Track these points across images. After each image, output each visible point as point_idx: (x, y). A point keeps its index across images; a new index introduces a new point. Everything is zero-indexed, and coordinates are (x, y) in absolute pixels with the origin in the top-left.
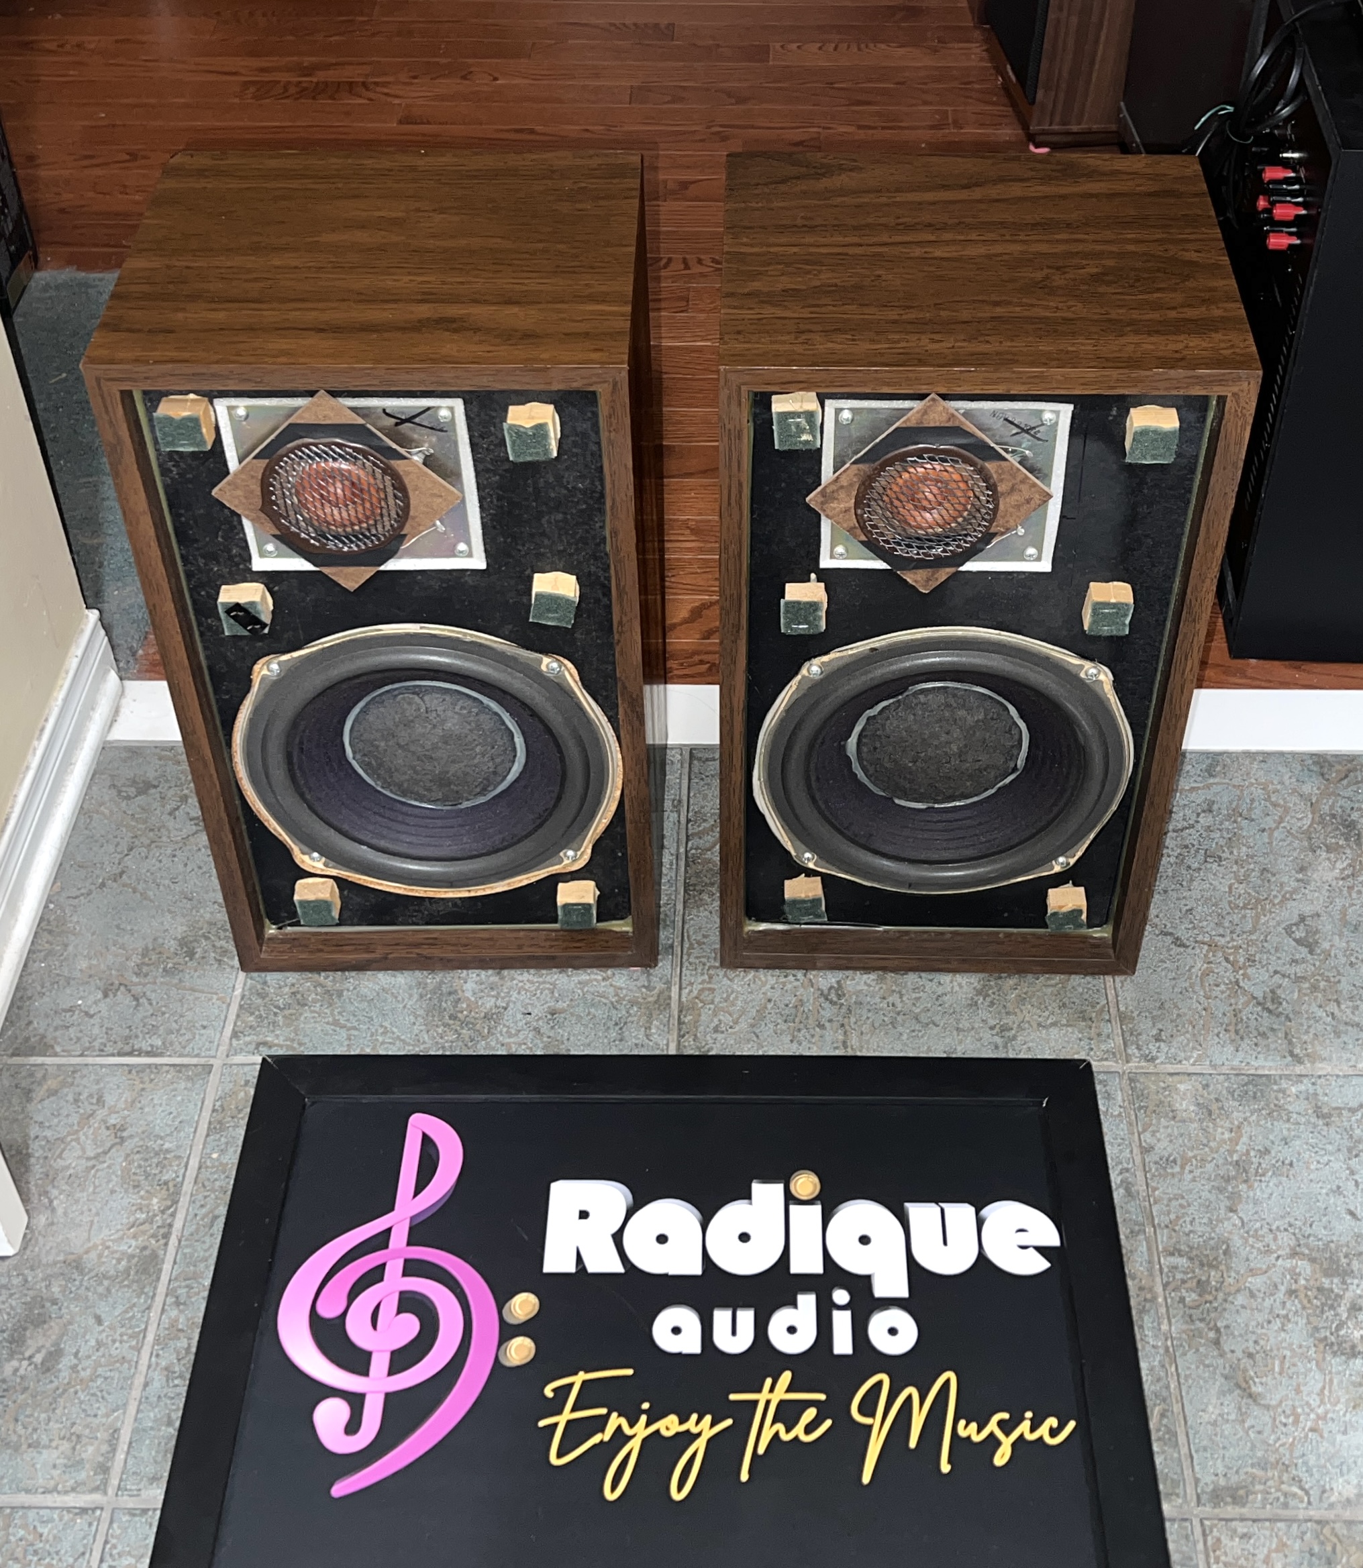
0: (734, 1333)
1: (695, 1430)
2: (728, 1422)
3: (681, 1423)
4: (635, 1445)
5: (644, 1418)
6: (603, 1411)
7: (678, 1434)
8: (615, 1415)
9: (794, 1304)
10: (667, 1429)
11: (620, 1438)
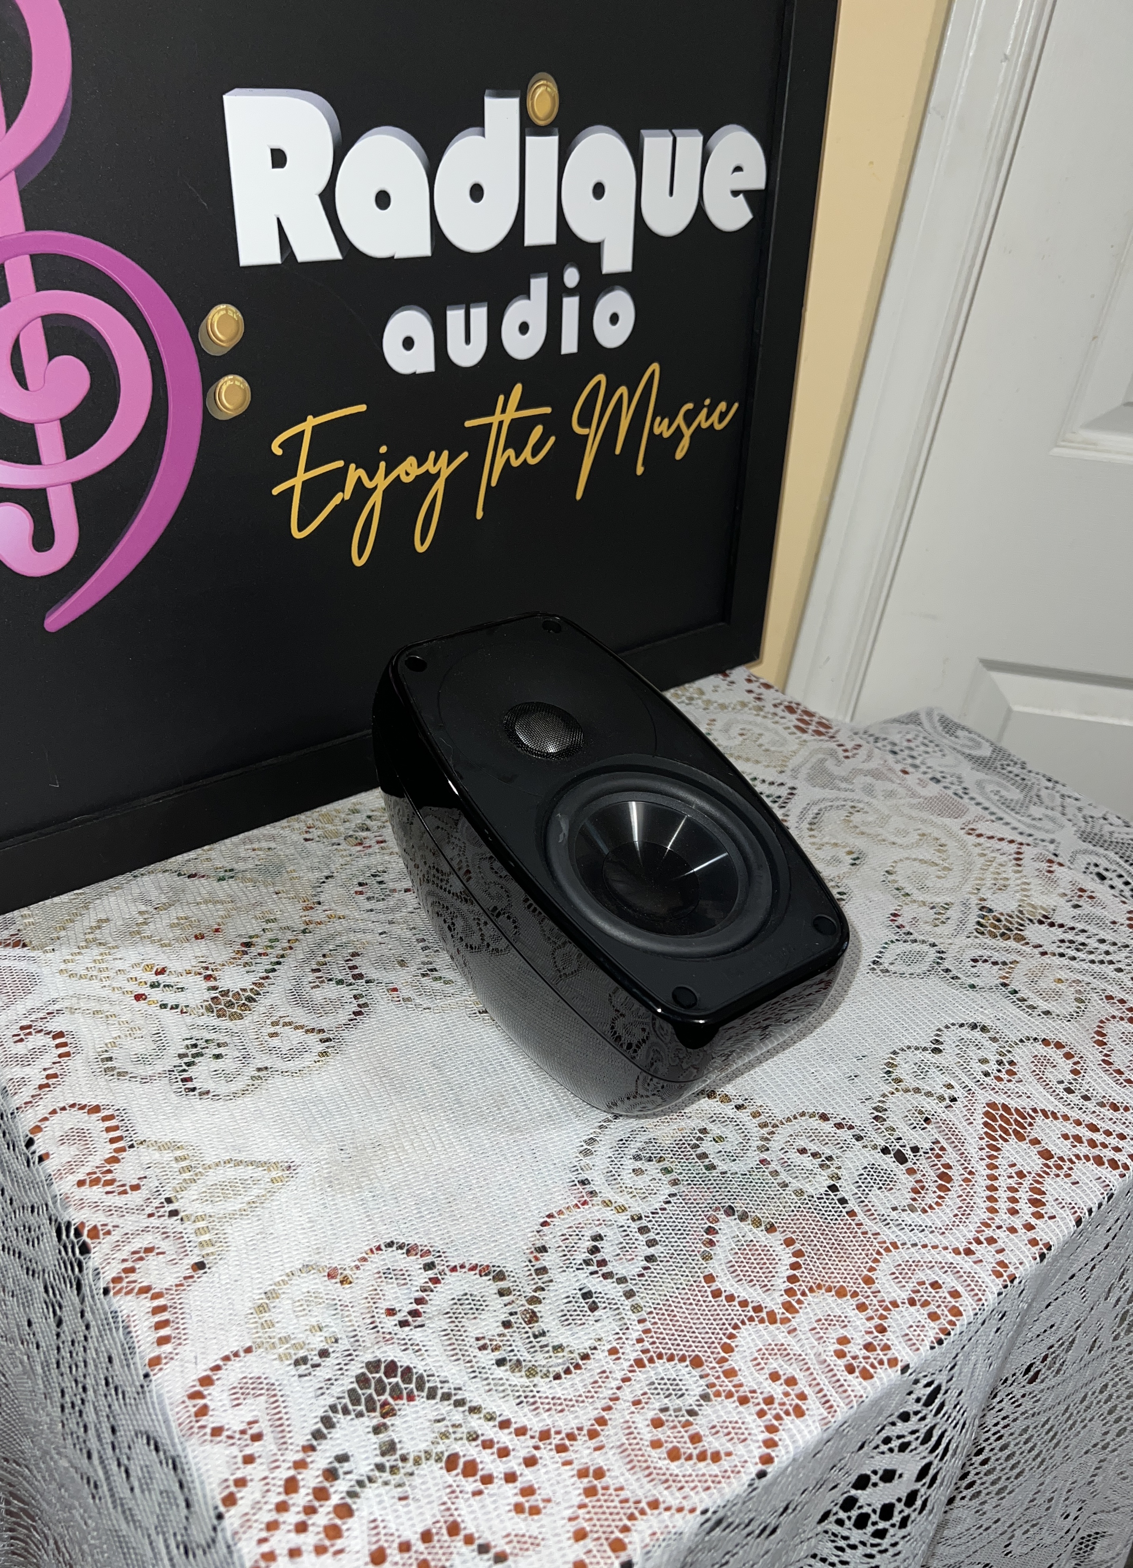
0: (468, 340)
1: (433, 471)
2: (465, 455)
3: (420, 465)
4: (377, 499)
5: (383, 465)
6: (340, 464)
7: (417, 477)
8: (352, 466)
9: (525, 292)
10: (407, 474)
11: (362, 493)
